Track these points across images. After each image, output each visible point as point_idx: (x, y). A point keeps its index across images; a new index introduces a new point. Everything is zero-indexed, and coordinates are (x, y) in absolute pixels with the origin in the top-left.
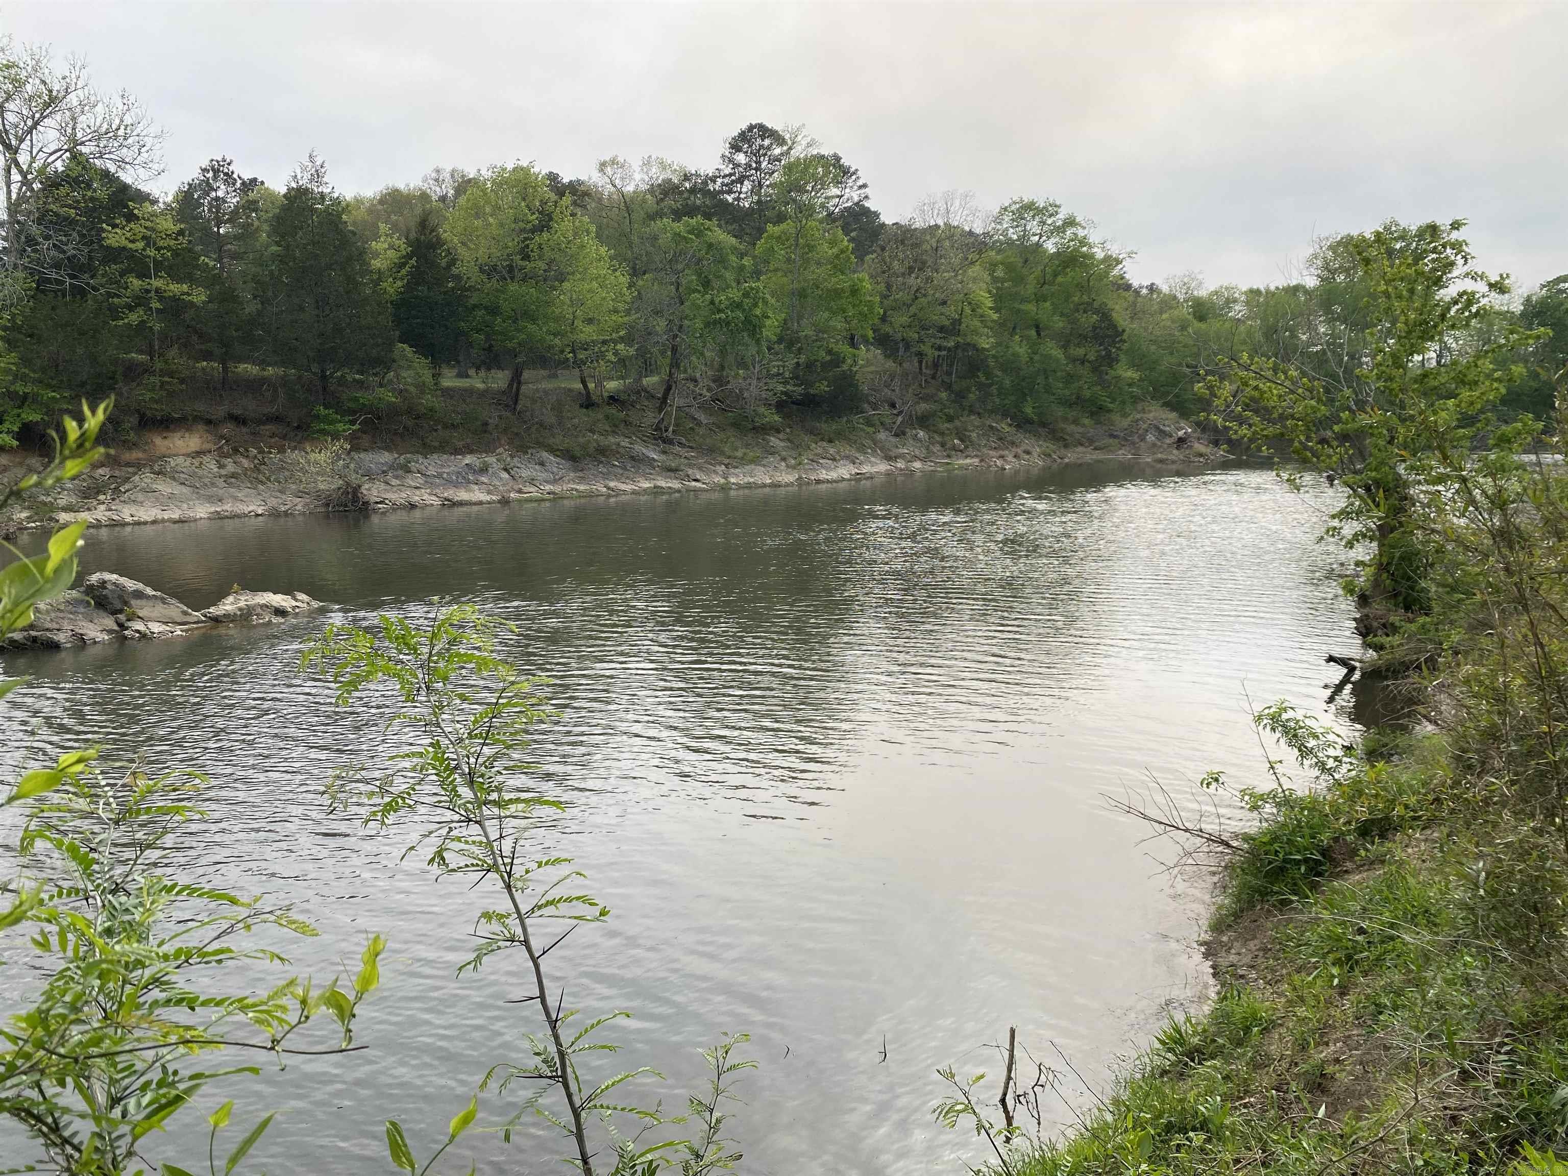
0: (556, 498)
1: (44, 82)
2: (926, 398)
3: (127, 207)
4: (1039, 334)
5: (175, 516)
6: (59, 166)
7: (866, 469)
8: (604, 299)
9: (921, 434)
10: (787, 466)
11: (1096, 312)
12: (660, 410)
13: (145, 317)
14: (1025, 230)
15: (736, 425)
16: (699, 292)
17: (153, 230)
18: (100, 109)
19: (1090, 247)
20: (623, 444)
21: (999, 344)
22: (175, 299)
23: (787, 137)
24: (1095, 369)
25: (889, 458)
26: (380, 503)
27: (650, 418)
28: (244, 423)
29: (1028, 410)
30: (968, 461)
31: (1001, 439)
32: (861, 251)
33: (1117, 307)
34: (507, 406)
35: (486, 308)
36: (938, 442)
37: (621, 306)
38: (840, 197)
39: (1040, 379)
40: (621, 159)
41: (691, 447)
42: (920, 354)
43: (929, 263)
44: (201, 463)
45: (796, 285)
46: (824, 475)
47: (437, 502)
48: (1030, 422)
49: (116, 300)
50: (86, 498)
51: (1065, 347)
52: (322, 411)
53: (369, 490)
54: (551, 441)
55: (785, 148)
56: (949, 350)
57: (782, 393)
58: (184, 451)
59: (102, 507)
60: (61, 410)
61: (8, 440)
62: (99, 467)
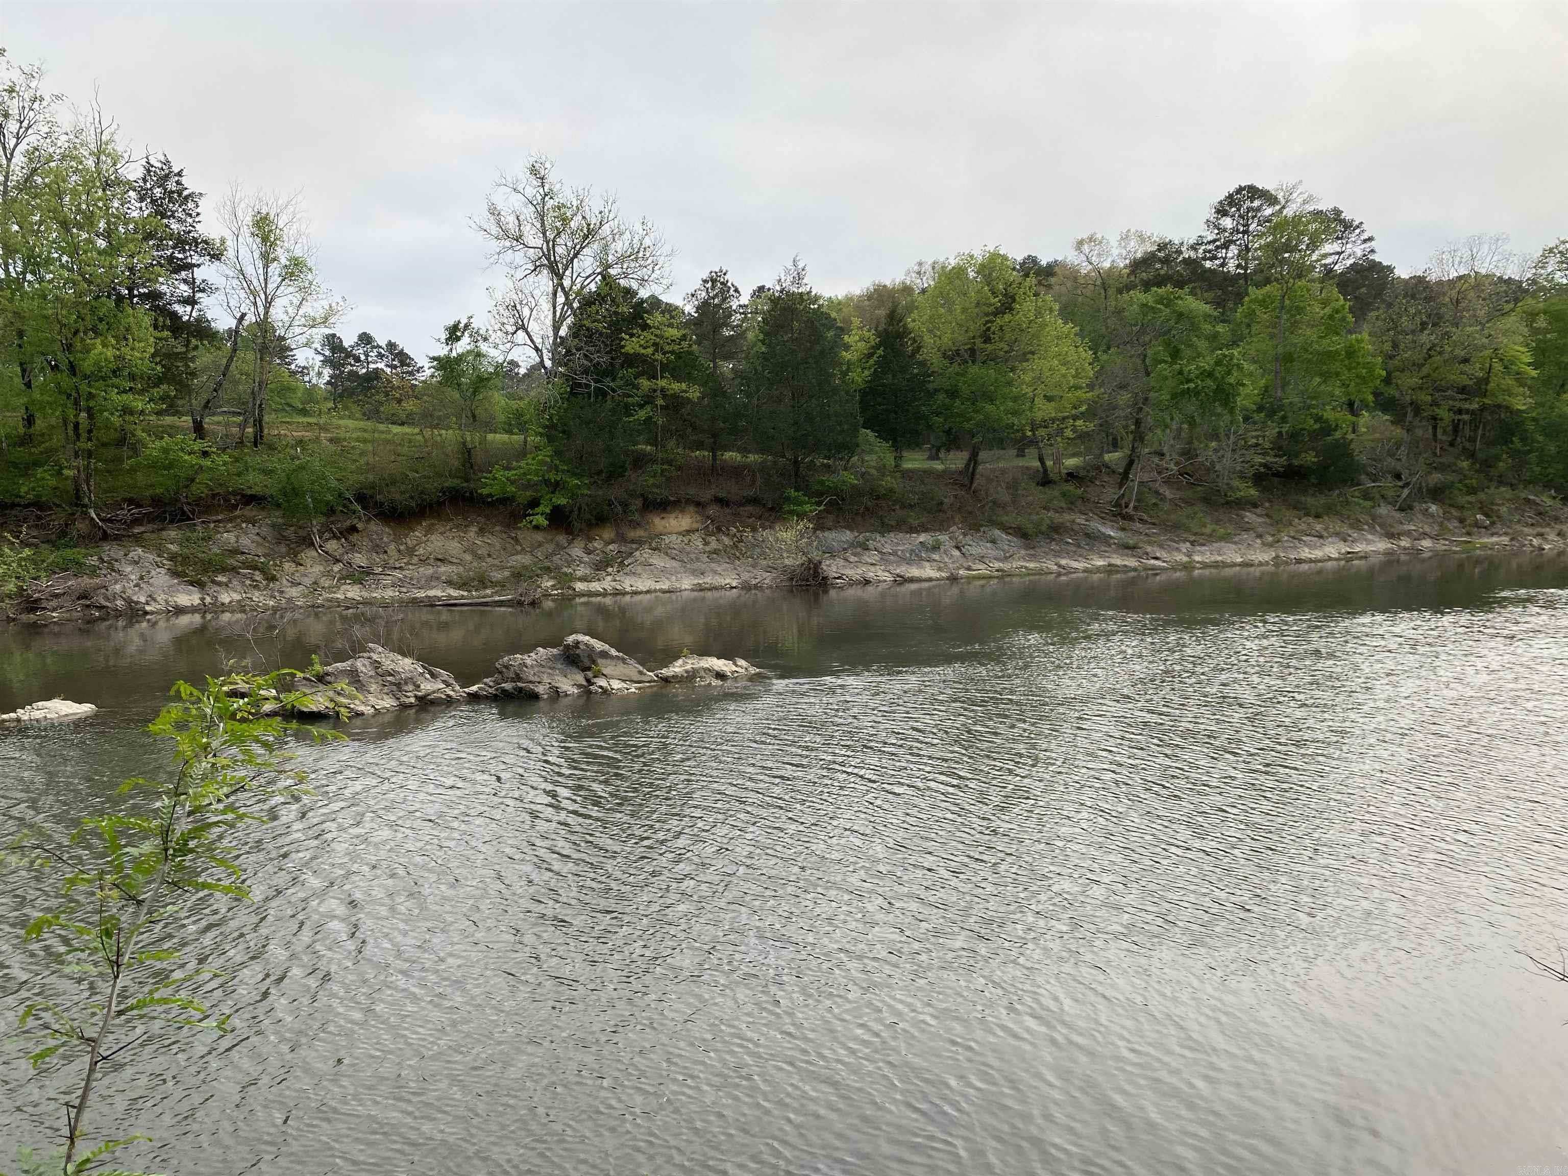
0: (1004, 575)
1: (584, 218)
2: (1442, 468)
3: (642, 318)
5: (665, 587)
6: (594, 287)
7: (1359, 548)
8: (1064, 376)
9: (1433, 508)
10: (1264, 544)
12: (1121, 485)
13: (651, 414)
15: (1206, 500)
16: (1166, 362)
17: (662, 337)
18: (627, 236)
20: (1078, 521)
21: (1539, 405)
22: (675, 396)
23: (1280, 196)
25: (1390, 536)
26: (838, 578)
27: (1110, 493)
28: (728, 505)
30: (1495, 539)
31: (1539, 514)
32: (1361, 309)
34: (962, 485)
35: (947, 392)
36: (1456, 518)
37: (1083, 382)
38: (1339, 253)
40: (1099, 236)
41: (1154, 524)
42: (1434, 418)
43: (1447, 317)
44: (690, 541)
45: (1280, 350)
46: (1306, 553)
47: (889, 578)
49: (630, 400)
50: (598, 570)
52: (793, 493)
53: (829, 566)
54: (1004, 519)
55: (1278, 207)
56: (1472, 413)
57: (1261, 465)
58: (676, 530)
59: (609, 578)
60: (582, 495)
61: (542, 521)
62: (609, 544)
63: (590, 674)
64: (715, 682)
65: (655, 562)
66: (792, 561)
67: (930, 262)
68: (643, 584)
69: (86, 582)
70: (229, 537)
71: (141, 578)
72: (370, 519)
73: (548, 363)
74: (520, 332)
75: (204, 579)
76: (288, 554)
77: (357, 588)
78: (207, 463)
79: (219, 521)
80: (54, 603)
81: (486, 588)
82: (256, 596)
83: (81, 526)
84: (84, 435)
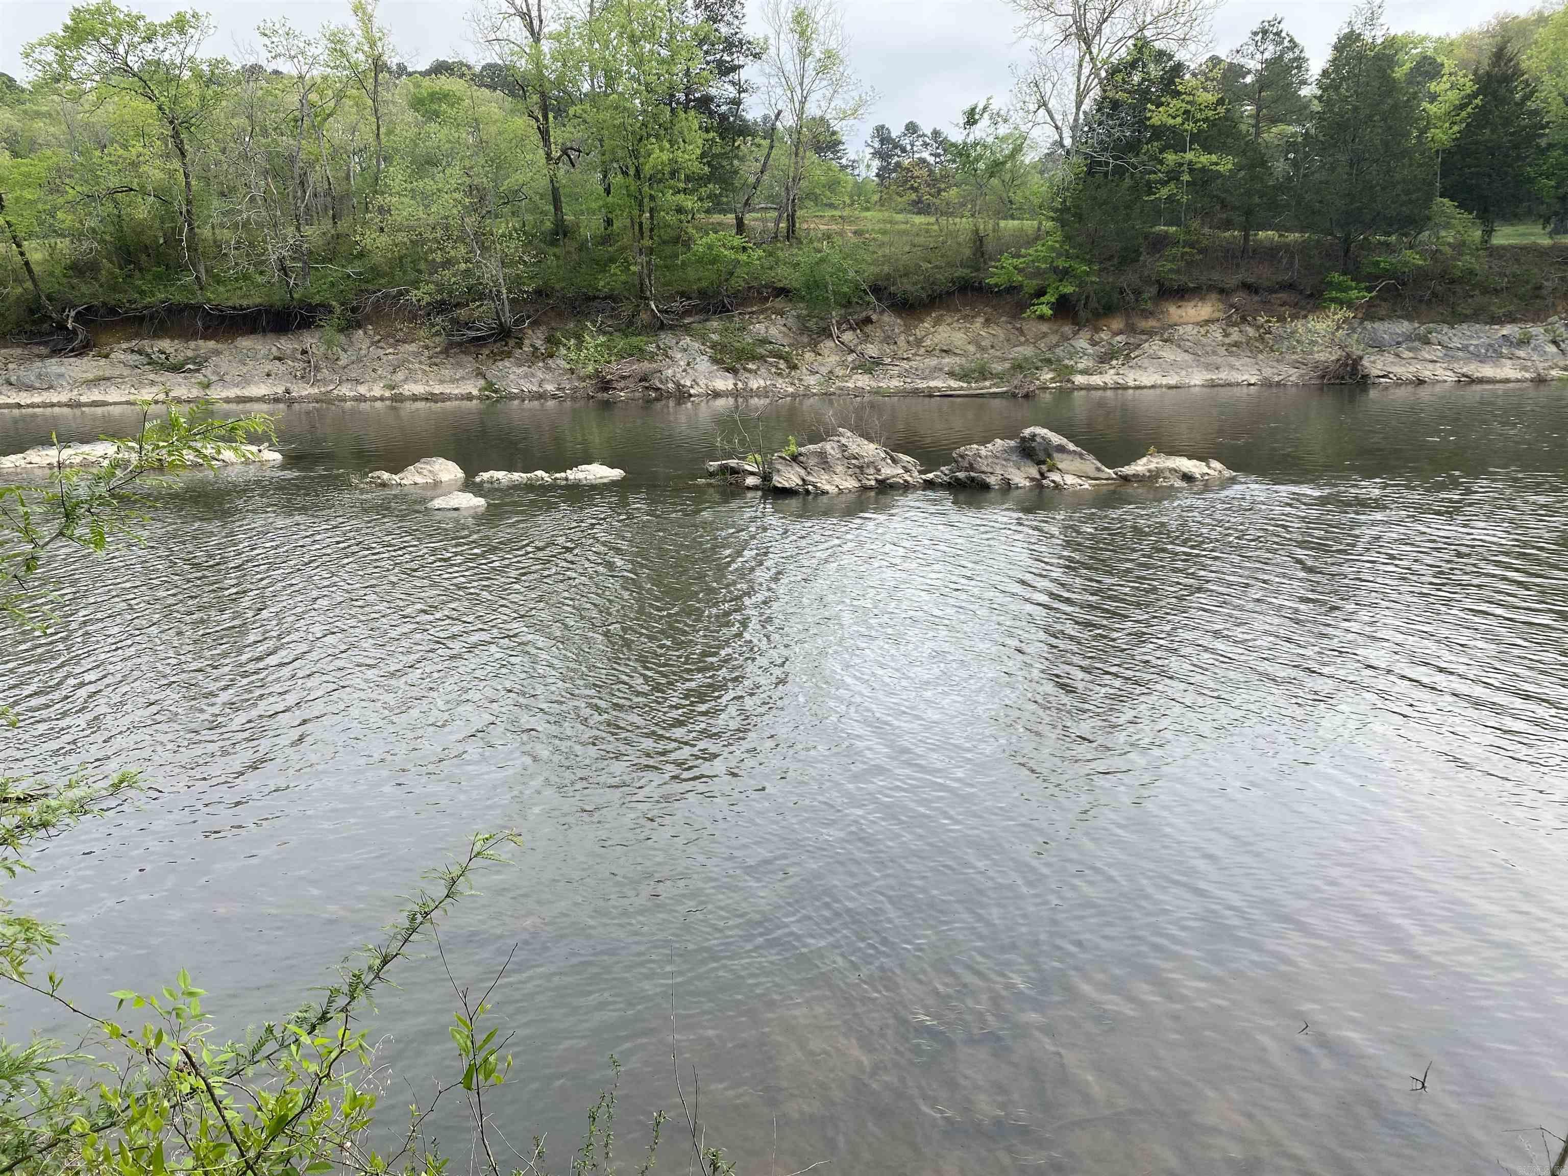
5: (1173, 382)
6: (1123, 52)
13: (1175, 191)
17: (1193, 103)
22: (1203, 170)
26: (1383, 377)
28: (1256, 292)
44: (1208, 332)
47: (1451, 377)
49: (1152, 176)
50: (1101, 362)
53: (1374, 362)
58: (1192, 320)
59: (1112, 371)
60: (1092, 282)
61: (1047, 310)
62: (1118, 334)
63: (1044, 468)
64: (1179, 484)
65: (1164, 354)
66: (1327, 356)
68: (1147, 378)
69: (646, 366)
70: (759, 328)
71: (688, 364)
72: (884, 311)
73: (1068, 142)
74: (1042, 111)
75: (738, 366)
76: (809, 344)
77: (867, 377)
78: (743, 257)
79: (752, 313)
80: (622, 384)
81: (985, 379)
82: (780, 383)
83: (644, 316)
84: (647, 234)
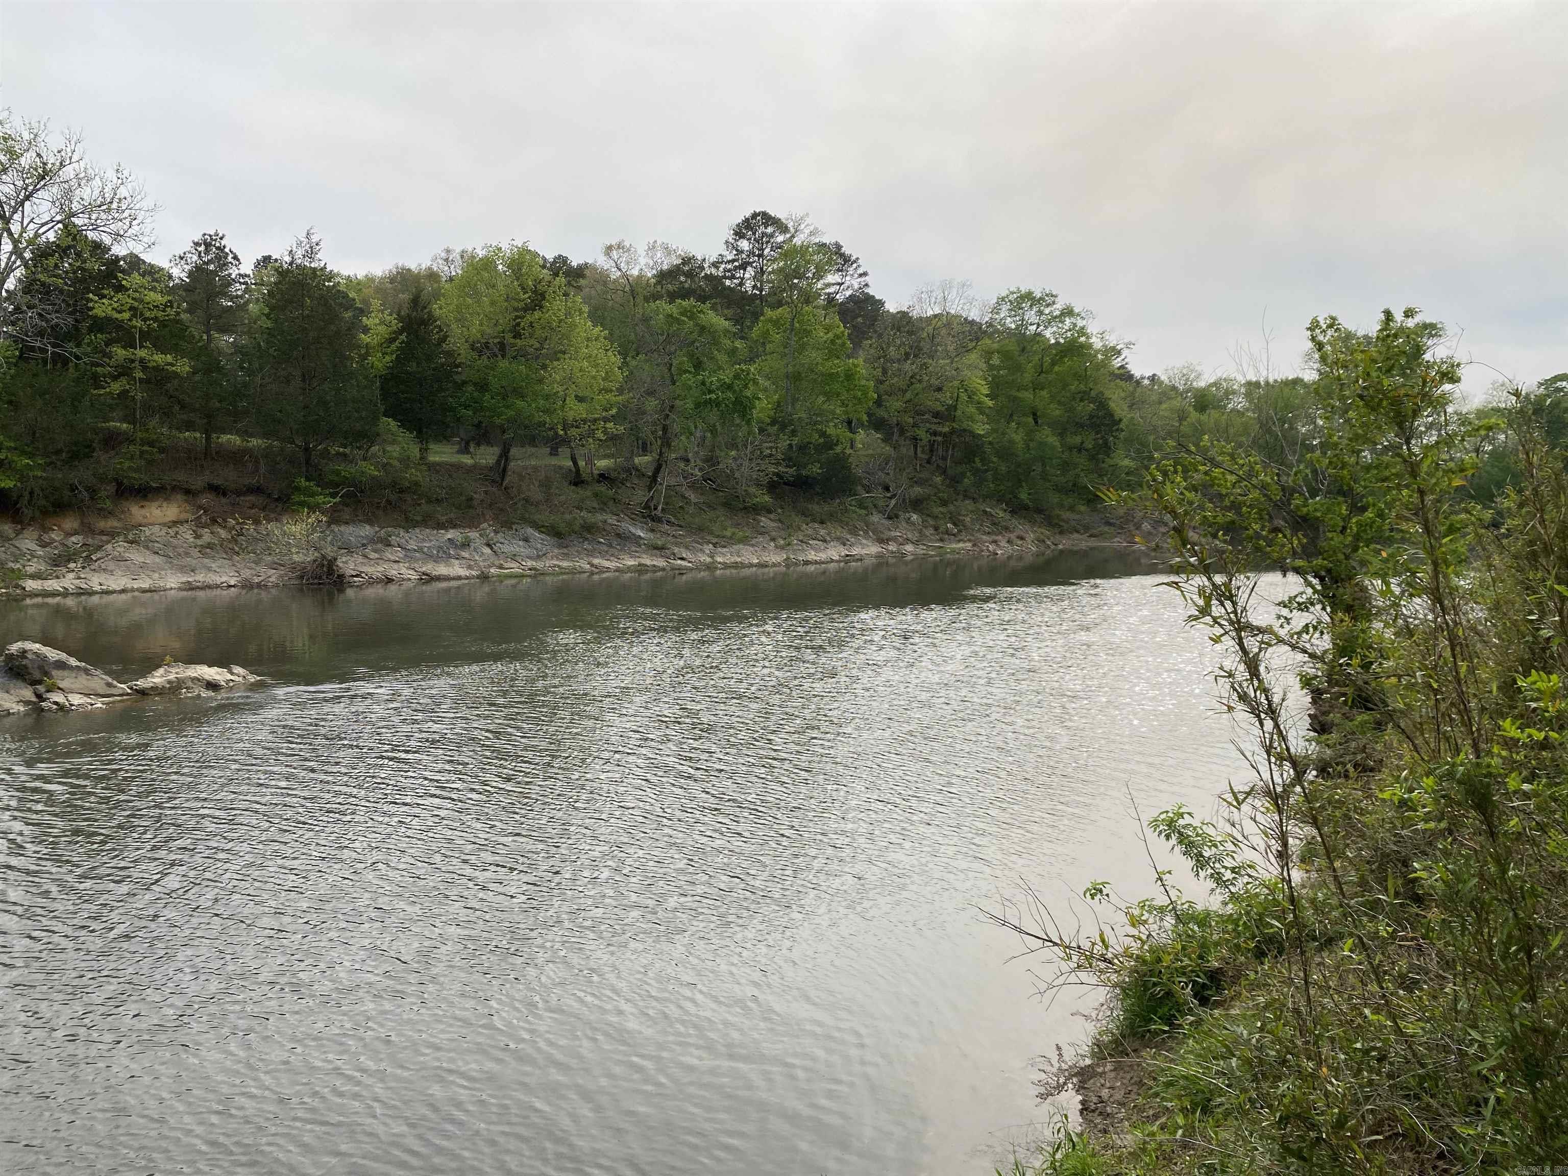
0: (537, 574)
1: (39, 155)
2: (919, 483)
3: (116, 278)
4: (1036, 422)
5: (145, 585)
6: (51, 236)
7: (855, 551)
8: (594, 377)
9: (915, 517)
10: (776, 547)
11: (1093, 401)
12: (650, 488)
13: (128, 387)
14: (1023, 320)
15: (727, 505)
16: (690, 372)
17: (141, 301)
18: (97, 182)
19: (1088, 338)
20: (610, 521)
21: (994, 430)
22: (157, 369)
23: (790, 225)
24: (1092, 458)
25: (881, 541)
26: (357, 576)
27: (640, 496)
28: (224, 494)
29: (1023, 496)
30: (961, 545)
31: (994, 524)
32: (858, 336)
33: (1115, 397)
34: (493, 481)
35: (475, 384)
36: (931, 526)
37: (614, 386)
38: (840, 284)
39: (1038, 468)
40: (627, 244)
41: (680, 526)
42: (915, 439)
43: (925, 350)
44: (177, 533)
45: (790, 369)
46: (812, 556)
47: (414, 576)
48: (1026, 508)
49: (99, 369)
50: (56, 565)
51: (1062, 435)
52: (303, 483)
53: (346, 563)
54: (537, 517)
55: (788, 236)
56: (944, 435)
57: (774, 474)
58: (161, 521)
59: (71, 575)
62: (72, 535)
63: (41, 688)
64: (205, 694)
65: (132, 557)
66: (302, 557)
67: (458, 250)
68: (116, 582)
